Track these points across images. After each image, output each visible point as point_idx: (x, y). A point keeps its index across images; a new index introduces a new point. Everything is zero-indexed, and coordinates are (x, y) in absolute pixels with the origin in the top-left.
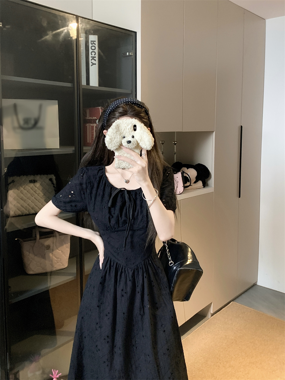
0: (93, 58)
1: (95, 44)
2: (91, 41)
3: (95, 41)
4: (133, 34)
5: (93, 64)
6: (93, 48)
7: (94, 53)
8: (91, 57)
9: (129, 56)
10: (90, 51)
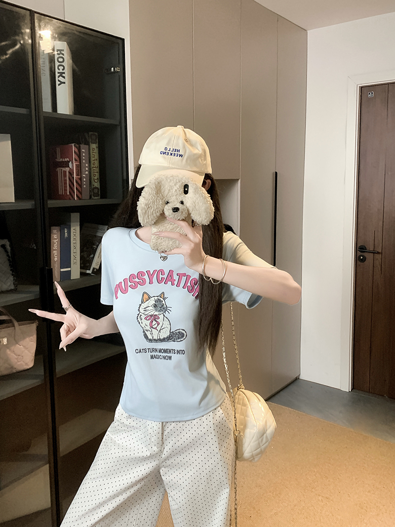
0: (61, 74)
1: (63, 54)
2: (58, 50)
3: (63, 50)
4: (120, 42)
5: (62, 83)
6: (61, 60)
7: (62, 68)
8: (58, 73)
9: (115, 72)
10: (57, 64)
